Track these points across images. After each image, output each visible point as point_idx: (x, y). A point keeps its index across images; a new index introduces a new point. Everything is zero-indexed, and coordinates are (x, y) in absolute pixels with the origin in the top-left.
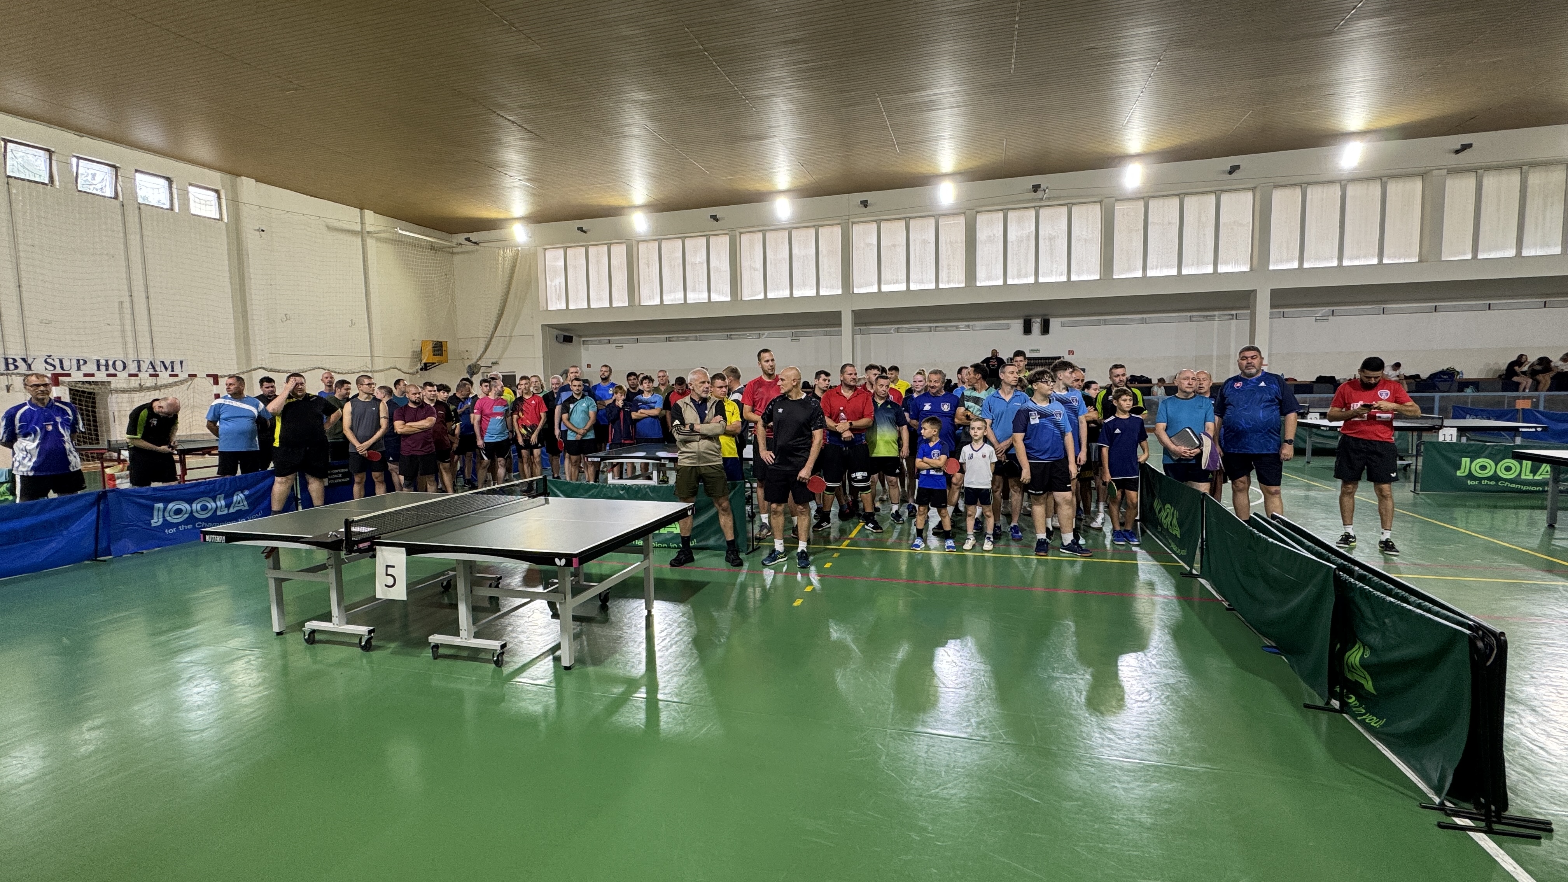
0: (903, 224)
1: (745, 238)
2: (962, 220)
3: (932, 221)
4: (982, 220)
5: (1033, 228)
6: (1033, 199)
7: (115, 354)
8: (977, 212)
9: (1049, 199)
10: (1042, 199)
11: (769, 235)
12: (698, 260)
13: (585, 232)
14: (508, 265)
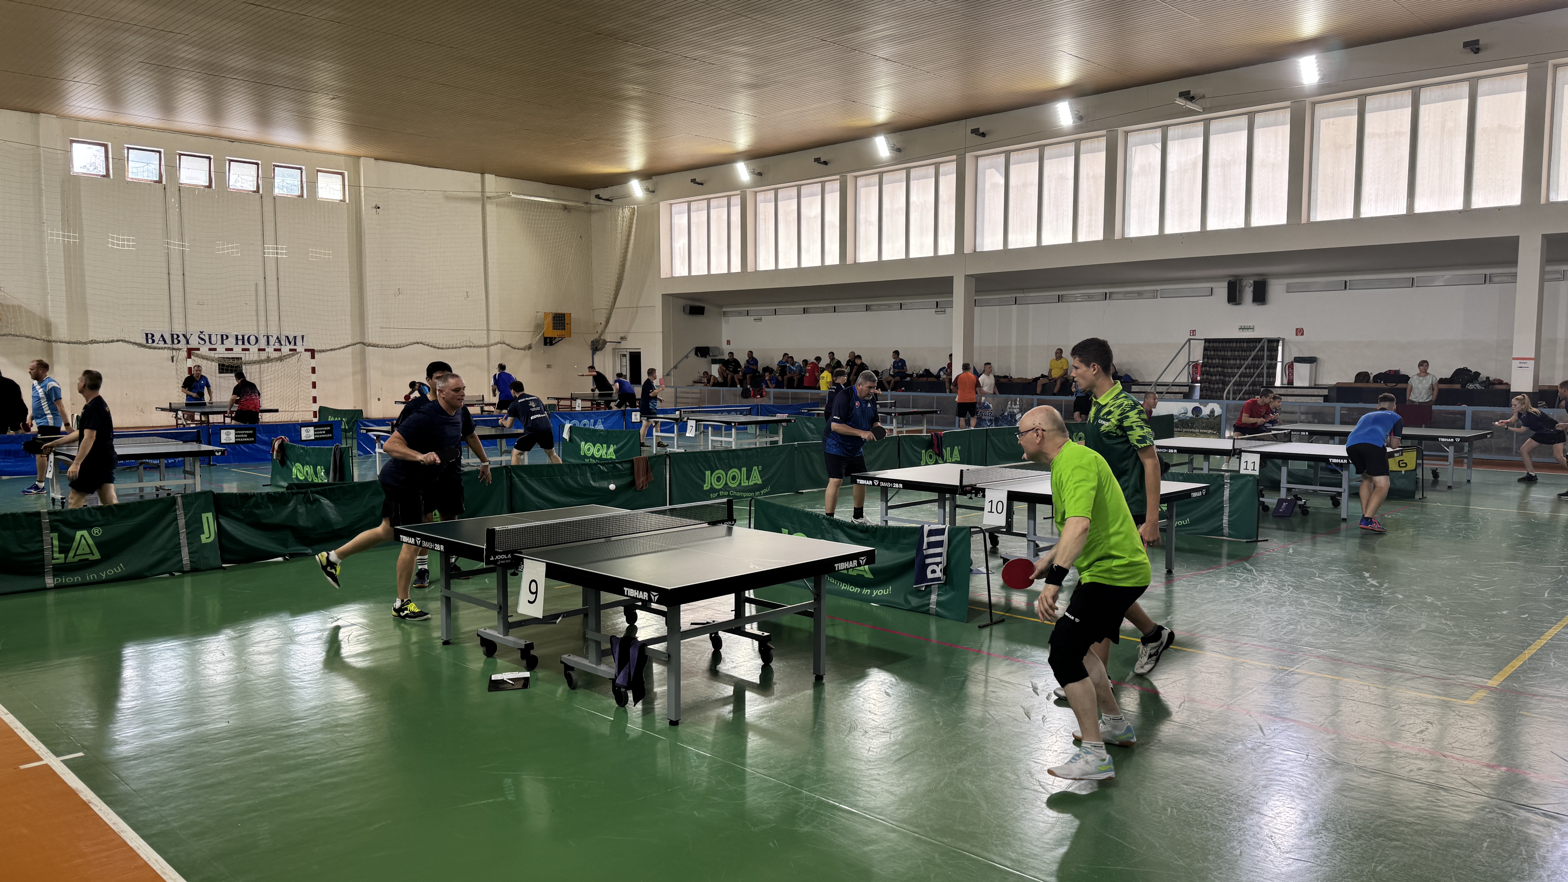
1: (861, 183)
7: (249, 330)
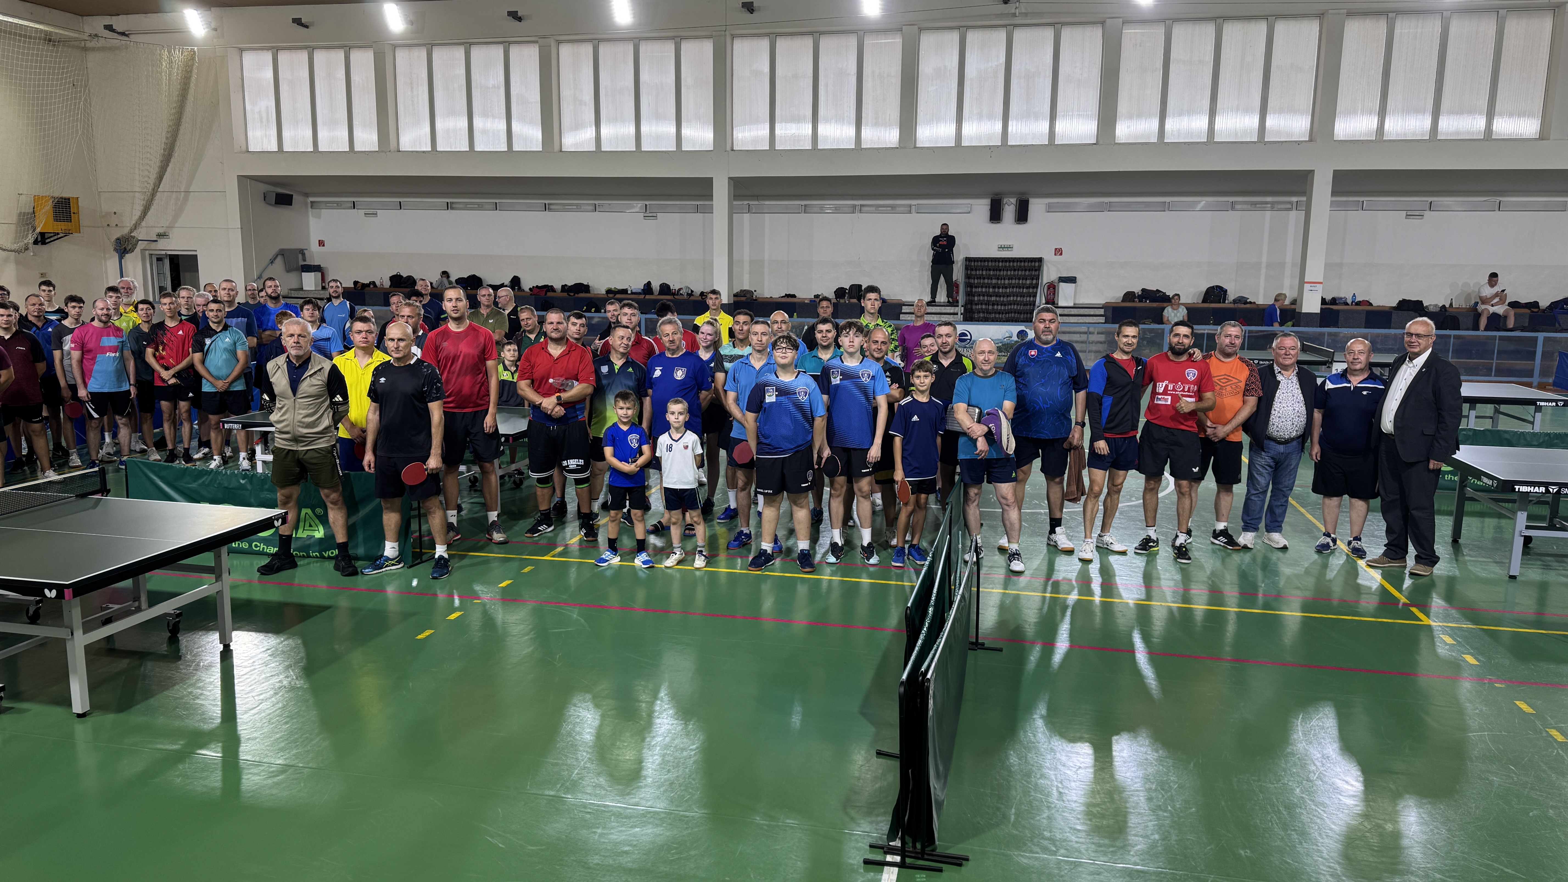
0: (808, 42)
1: (566, 51)
2: (896, 42)
3: (853, 41)
4: (928, 41)
5: (1002, 59)
6: (1002, 14)
8: (921, 30)
9: (1026, 15)
10: (1014, 15)
11: (603, 49)
12: (491, 82)
13: (307, 27)
14: (177, 74)
